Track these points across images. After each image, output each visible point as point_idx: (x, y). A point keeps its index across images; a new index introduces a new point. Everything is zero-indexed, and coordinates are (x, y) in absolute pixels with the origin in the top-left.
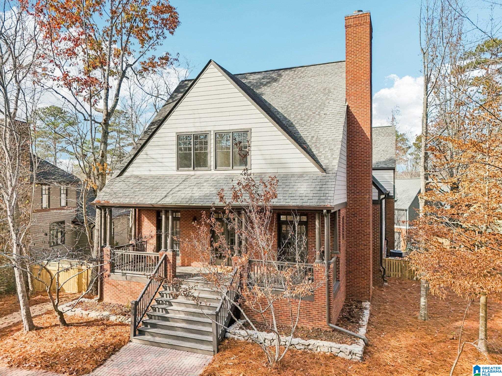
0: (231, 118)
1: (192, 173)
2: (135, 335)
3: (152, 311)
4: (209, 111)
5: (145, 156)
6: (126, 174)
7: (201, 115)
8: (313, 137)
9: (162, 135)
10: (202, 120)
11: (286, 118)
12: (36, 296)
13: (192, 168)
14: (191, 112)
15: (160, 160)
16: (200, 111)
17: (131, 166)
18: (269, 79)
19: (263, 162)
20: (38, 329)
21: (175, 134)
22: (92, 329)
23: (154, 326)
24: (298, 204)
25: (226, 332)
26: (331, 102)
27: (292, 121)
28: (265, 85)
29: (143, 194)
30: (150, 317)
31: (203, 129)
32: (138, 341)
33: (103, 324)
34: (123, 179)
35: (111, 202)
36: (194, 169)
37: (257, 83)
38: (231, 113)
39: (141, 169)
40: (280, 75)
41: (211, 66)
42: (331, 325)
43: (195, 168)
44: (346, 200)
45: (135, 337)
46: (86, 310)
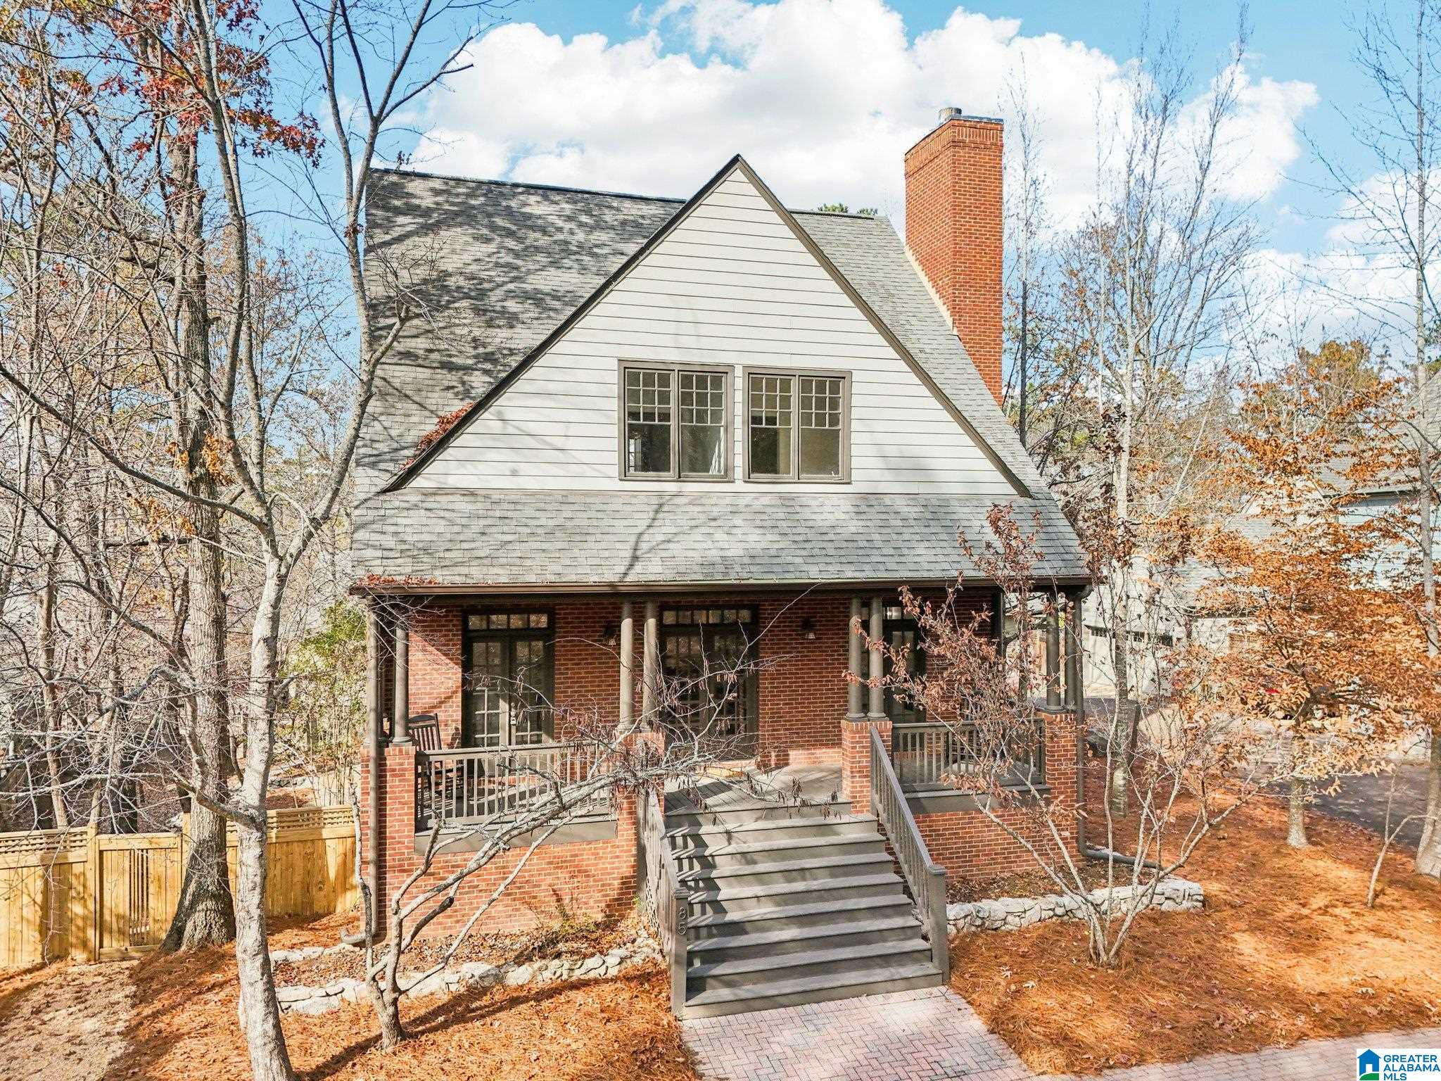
1: (672, 487)
5: (497, 426)
6: (417, 482)
7: (701, 316)
10: (703, 330)
13: (673, 473)
14: (667, 301)
15: (559, 442)
16: (696, 303)
17: (442, 456)
19: (879, 463)
21: (614, 364)
31: (710, 357)
36: (680, 476)
39: (478, 468)
41: (737, 175)
43: (686, 474)
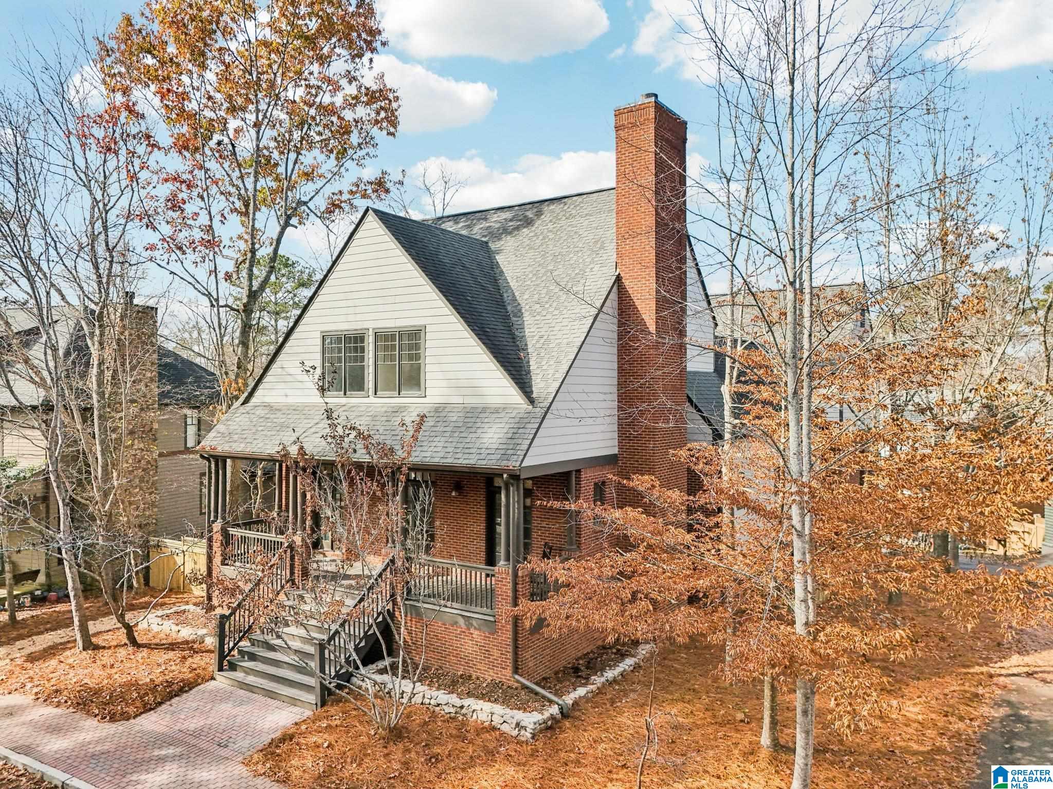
0: (397, 307)
1: (343, 401)
2: (221, 669)
3: (258, 632)
4: (365, 294)
5: (280, 371)
6: (254, 400)
7: (357, 302)
8: (541, 337)
9: (304, 335)
10: (358, 310)
11: (514, 299)
12: (141, 597)
13: (342, 393)
17: (261, 387)
18: (520, 220)
19: (444, 383)
20: (97, 648)
21: (318, 335)
22: (171, 654)
23: (253, 657)
24: (472, 462)
25: (352, 675)
26: (596, 268)
27: (523, 305)
28: (510, 233)
29: (266, 436)
30: (253, 643)
31: (359, 326)
32: (223, 680)
33: (191, 648)
34: (248, 409)
35: (220, 449)
36: (345, 394)
37: (499, 229)
38: (398, 299)
39: (274, 393)
40: (539, 214)
42: (517, 677)
43: (348, 393)
44: (615, 451)
45: (220, 673)
46: (177, 625)
